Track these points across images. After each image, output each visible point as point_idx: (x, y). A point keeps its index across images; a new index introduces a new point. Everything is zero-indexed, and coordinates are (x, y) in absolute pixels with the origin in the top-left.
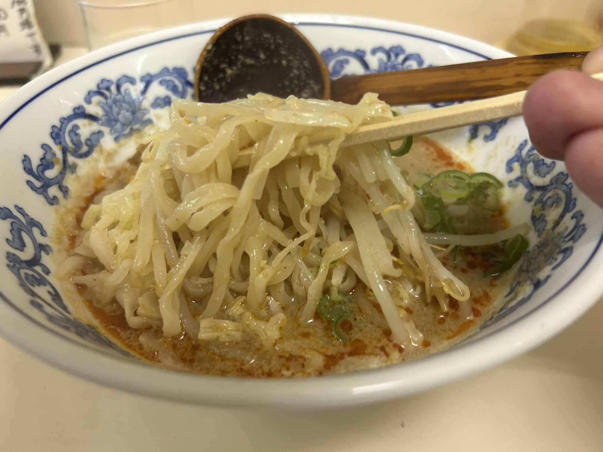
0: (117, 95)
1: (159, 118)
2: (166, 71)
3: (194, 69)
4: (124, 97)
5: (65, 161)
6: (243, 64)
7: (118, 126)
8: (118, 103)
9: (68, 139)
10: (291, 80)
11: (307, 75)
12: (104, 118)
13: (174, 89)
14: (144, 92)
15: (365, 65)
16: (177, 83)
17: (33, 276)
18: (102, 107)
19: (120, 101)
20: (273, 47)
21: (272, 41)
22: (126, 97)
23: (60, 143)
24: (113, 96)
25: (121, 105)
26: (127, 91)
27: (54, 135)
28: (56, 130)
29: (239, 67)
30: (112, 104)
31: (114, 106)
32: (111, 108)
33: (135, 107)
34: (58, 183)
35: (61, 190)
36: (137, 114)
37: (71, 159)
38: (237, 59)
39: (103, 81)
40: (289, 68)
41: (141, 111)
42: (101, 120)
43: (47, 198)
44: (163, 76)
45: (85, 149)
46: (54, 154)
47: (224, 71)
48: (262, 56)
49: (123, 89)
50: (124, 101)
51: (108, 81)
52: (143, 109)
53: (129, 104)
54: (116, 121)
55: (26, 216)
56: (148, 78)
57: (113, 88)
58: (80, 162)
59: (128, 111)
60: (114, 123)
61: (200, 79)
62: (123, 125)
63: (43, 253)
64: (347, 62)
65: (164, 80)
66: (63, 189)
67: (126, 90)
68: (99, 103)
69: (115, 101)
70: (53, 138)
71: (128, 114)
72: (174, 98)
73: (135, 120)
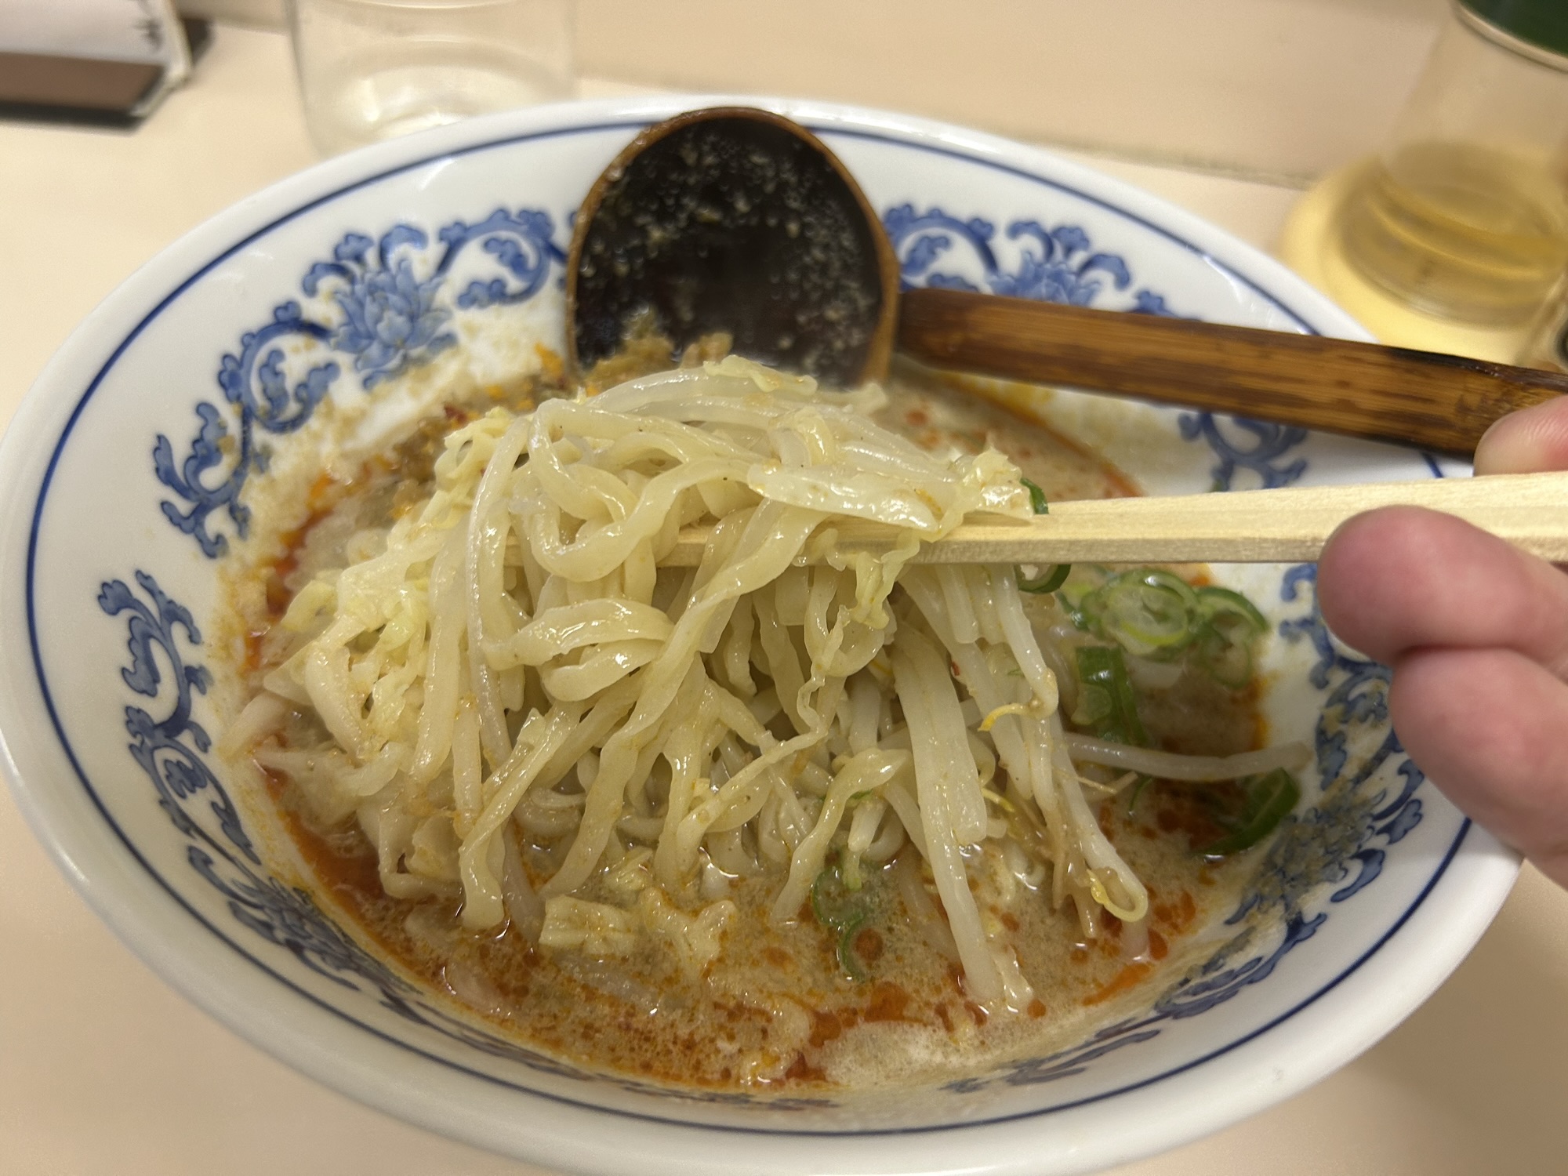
0: (379, 273)
1: (473, 331)
2: (501, 216)
3: (572, 217)
4: (394, 278)
5: (246, 442)
6: (692, 219)
7: (374, 350)
8: (378, 294)
9: (255, 385)
10: (805, 271)
11: (846, 268)
12: (342, 330)
13: (517, 263)
14: (444, 264)
15: (990, 259)
16: (527, 248)
17: (179, 764)
18: (341, 303)
19: (383, 289)
20: (770, 188)
21: (770, 173)
22: (400, 279)
23: (238, 398)
24: (368, 276)
25: (386, 299)
26: (403, 265)
27: (225, 377)
28: (231, 365)
29: (683, 224)
30: (365, 296)
31: (368, 299)
32: (361, 304)
33: (419, 303)
34: (228, 499)
35: (235, 518)
36: (421, 320)
37: (260, 436)
38: (679, 206)
39: (348, 237)
40: (804, 242)
41: (431, 315)
42: (336, 336)
43: (201, 540)
44: (495, 229)
45: (292, 408)
46: (222, 428)
47: (643, 232)
48: (742, 206)
49: (393, 258)
50: (394, 289)
51: (360, 238)
52: (436, 310)
53: (405, 296)
54: (371, 336)
55: (159, 598)
56: (455, 234)
57: (371, 256)
58: (278, 443)
59: (400, 313)
60: (364, 342)
61: (585, 248)
62: (387, 347)
63: (194, 691)
64: (946, 243)
65: (495, 240)
66: (239, 515)
67: (399, 264)
68: (334, 294)
69: (373, 289)
70: (222, 385)
71: (400, 321)
72: (514, 284)
73: (414, 335)
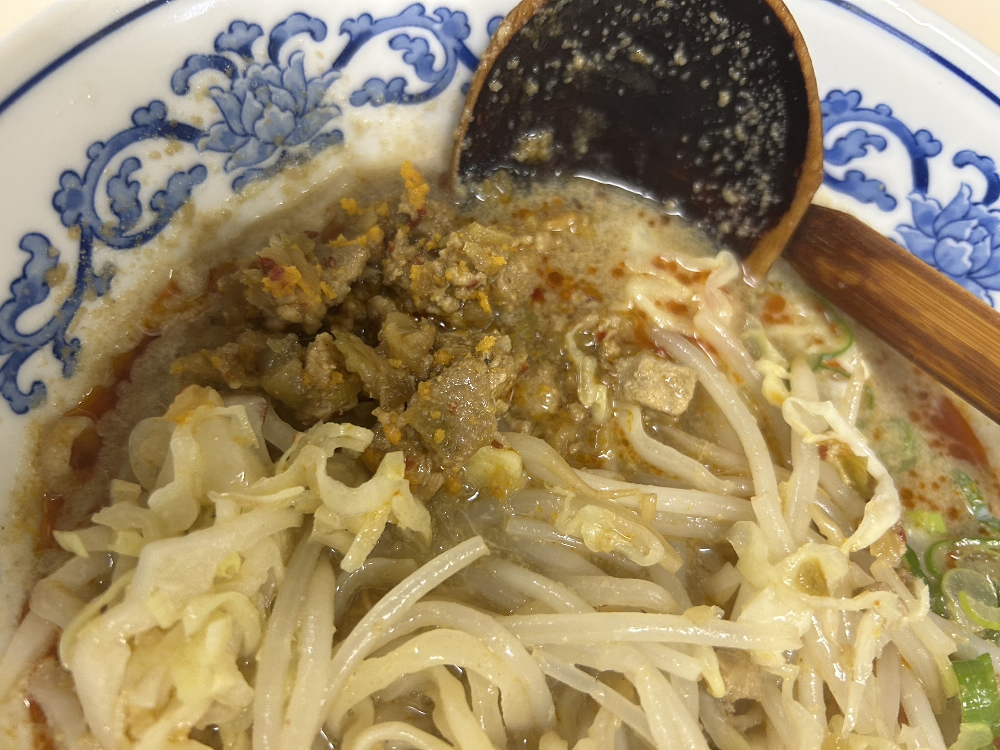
0: (266, 67)
1: (360, 129)
2: (416, 11)
3: (494, 23)
4: (283, 72)
5: (84, 264)
6: (623, 56)
7: (251, 149)
8: (262, 89)
9: (102, 202)
10: (718, 144)
11: (764, 159)
12: (215, 130)
13: (423, 65)
14: (343, 60)
16: (436, 48)
18: (217, 100)
19: (269, 84)
20: (717, 50)
21: (724, 36)
22: (289, 73)
23: (78, 220)
24: (253, 70)
25: (271, 94)
26: (296, 58)
27: (62, 200)
28: (72, 183)
29: (610, 57)
30: (246, 92)
31: (250, 96)
32: (241, 102)
33: (308, 100)
34: (54, 338)
35: (60, 357)
36: (307, 117)
37: (101, 255)
38: (614, 39)
39: (233, 26)
40: (731, 116)
41: (320, 111)
42: (207, 136)
43: (12, 397)
44: (405, 25)
45: (148, 218)
46: (55, 259)
47: (568, 56)
48: (680, 58)
49: (284, 53)
50: (281, 84)
51: (249, 27)
52: (326, 107)
53: (293, 92)
54: (248, 135)
56: (361, 27)
57: (260, 49)
58: (125, 260)
59: (285, 109)
60: (239, 141)
61: (501, 61)
62: (264, 145)
64: (882, 145)
65: (403, 37)
66: (66, 352)
67: (293, 56)
68: (211, 92)
69: (256, 85)
70: (58, 208)
71: (284, 118)
72: (416, 85)
73: (297, 135)
